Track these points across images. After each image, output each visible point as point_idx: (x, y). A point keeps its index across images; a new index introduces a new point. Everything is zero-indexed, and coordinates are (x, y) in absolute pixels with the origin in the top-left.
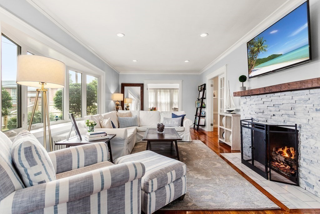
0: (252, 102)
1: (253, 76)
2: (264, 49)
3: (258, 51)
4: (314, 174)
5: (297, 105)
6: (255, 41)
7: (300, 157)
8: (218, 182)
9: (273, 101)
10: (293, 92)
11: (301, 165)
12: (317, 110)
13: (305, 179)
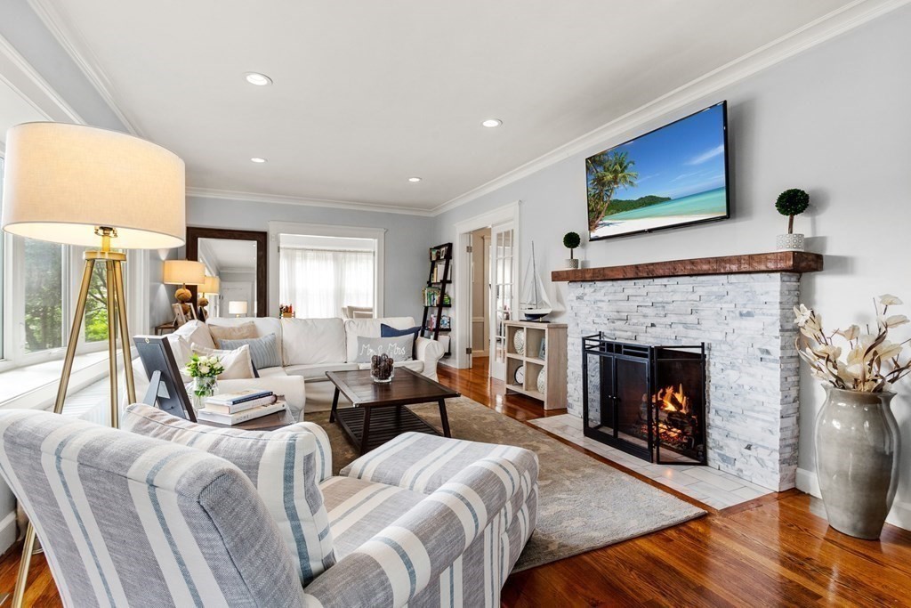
0: (599, 296)
1: (601, 236)
2: (628, 179)
3: (615, 181)
4: (736, 436)
5: (704, 305)
6: (606, 157)
7: (709, 407)
8: (571, 487)
9: (650, 295)
10: (694, 278)
11: (711, 422)
12: (741, 315)
13: (718, 448)
